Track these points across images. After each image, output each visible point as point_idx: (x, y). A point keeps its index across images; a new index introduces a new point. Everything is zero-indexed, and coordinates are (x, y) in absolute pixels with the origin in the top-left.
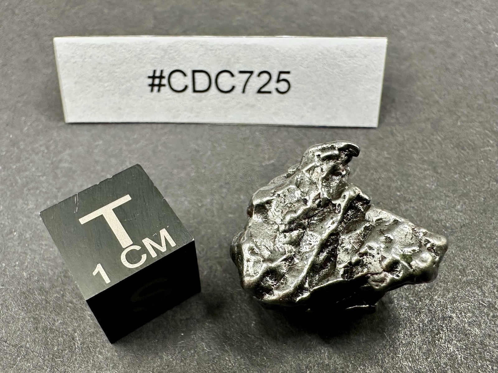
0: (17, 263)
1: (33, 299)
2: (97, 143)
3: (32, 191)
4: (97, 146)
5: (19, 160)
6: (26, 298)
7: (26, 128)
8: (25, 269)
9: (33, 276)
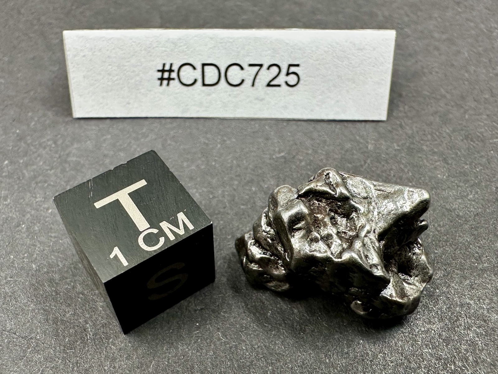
0: (26, 255)
1: (43, 291)
2: (105, 137)
3: (40, 185)
4: (105, 140)
5: (26, 154)
6: (35, 290)
7: (33, 123)
8: (34, 261)
9: (42, 267)
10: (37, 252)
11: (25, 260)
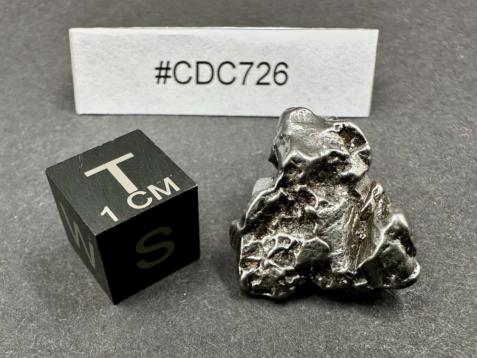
10: (30, 238)
11: (18, 245)
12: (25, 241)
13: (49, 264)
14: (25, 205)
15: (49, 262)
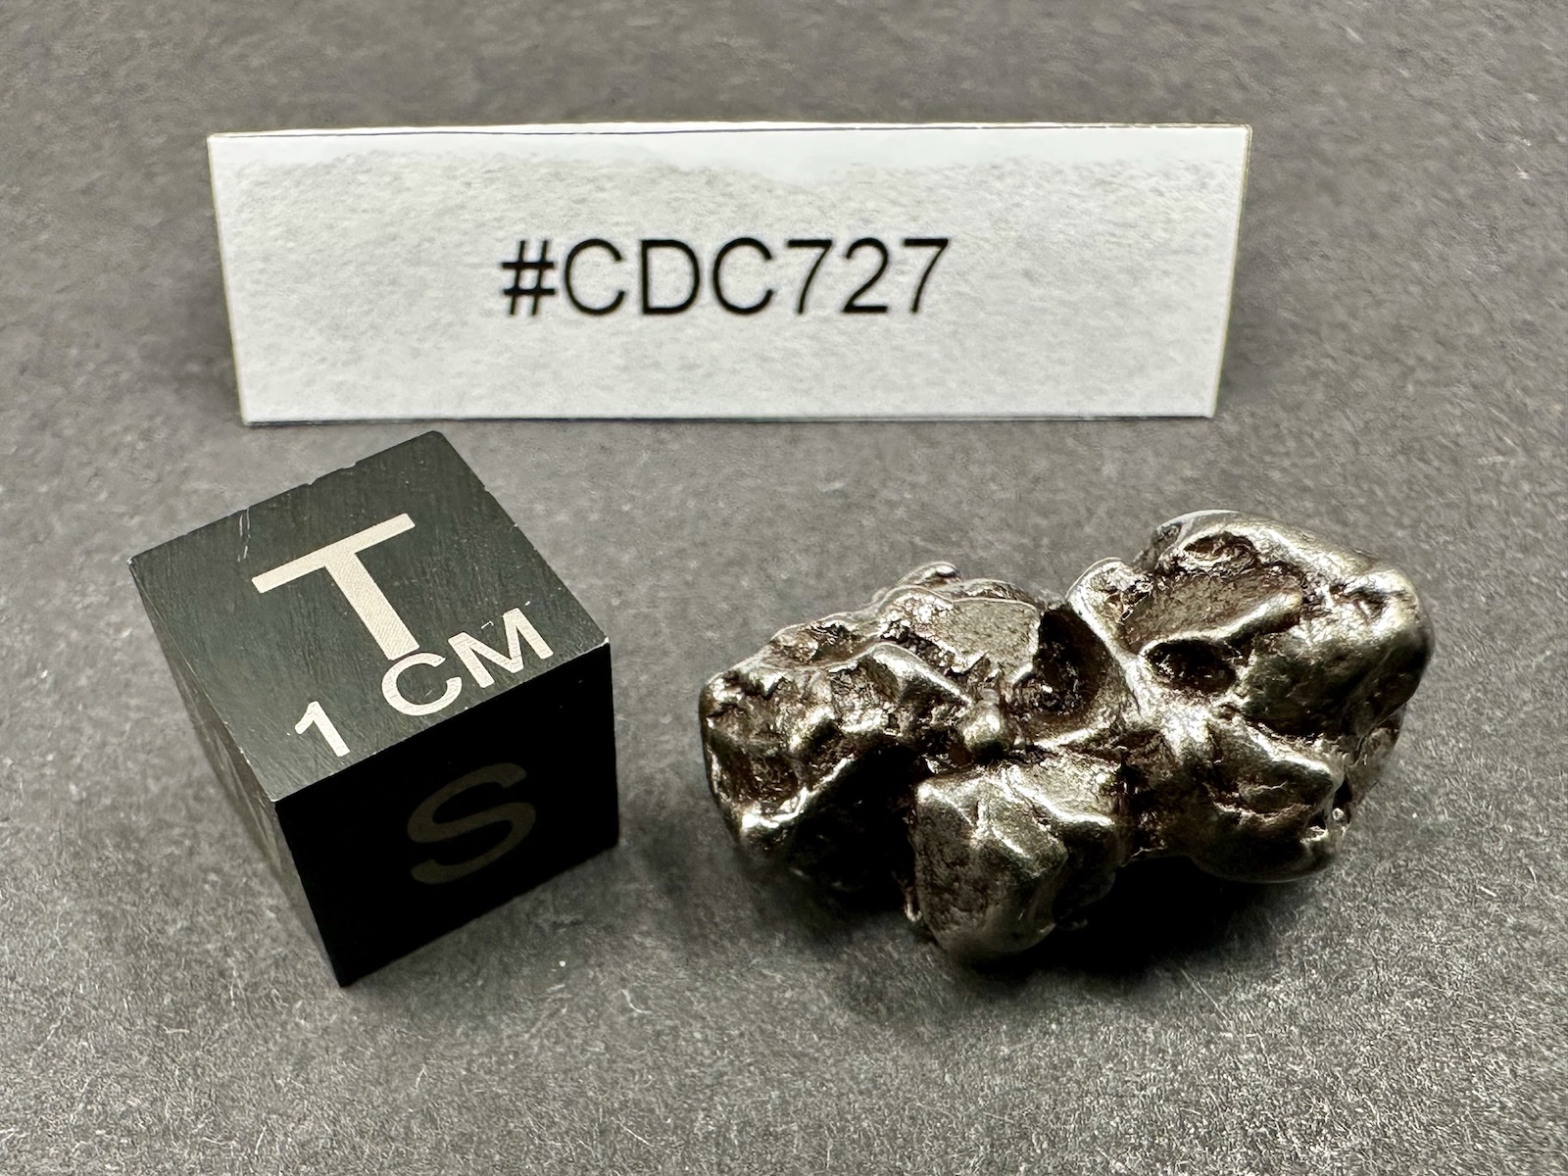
0: (50, 757)
1: (99, 860)
6: (76, 855)
8: (75, 775)
9: (99, 795)
10: (86, 751)
11: (48, 771)
12: (72, 757)
13: (141, 842)
14: (74, 635)
15: (142, 834)
